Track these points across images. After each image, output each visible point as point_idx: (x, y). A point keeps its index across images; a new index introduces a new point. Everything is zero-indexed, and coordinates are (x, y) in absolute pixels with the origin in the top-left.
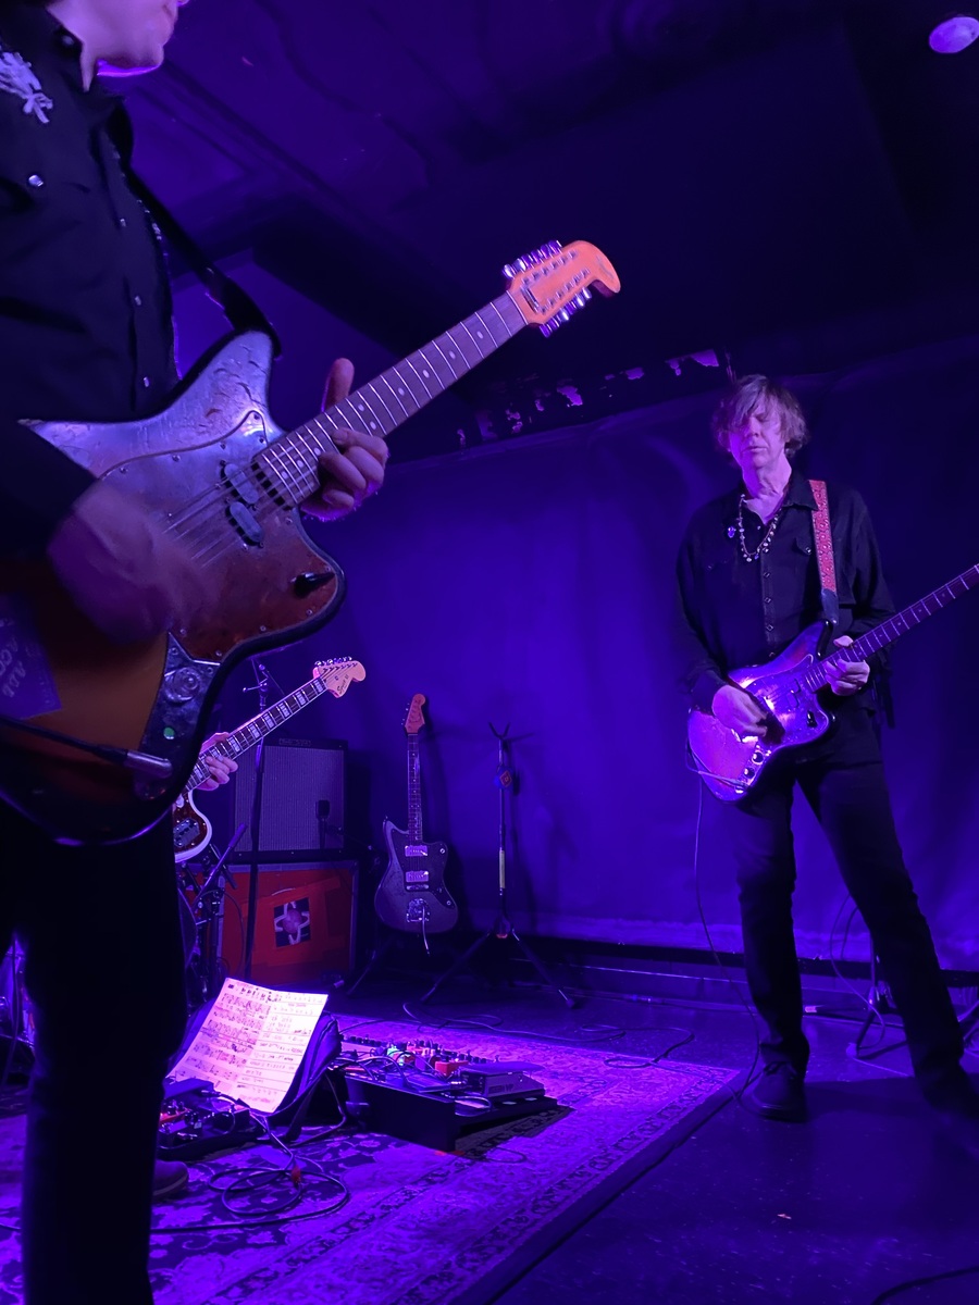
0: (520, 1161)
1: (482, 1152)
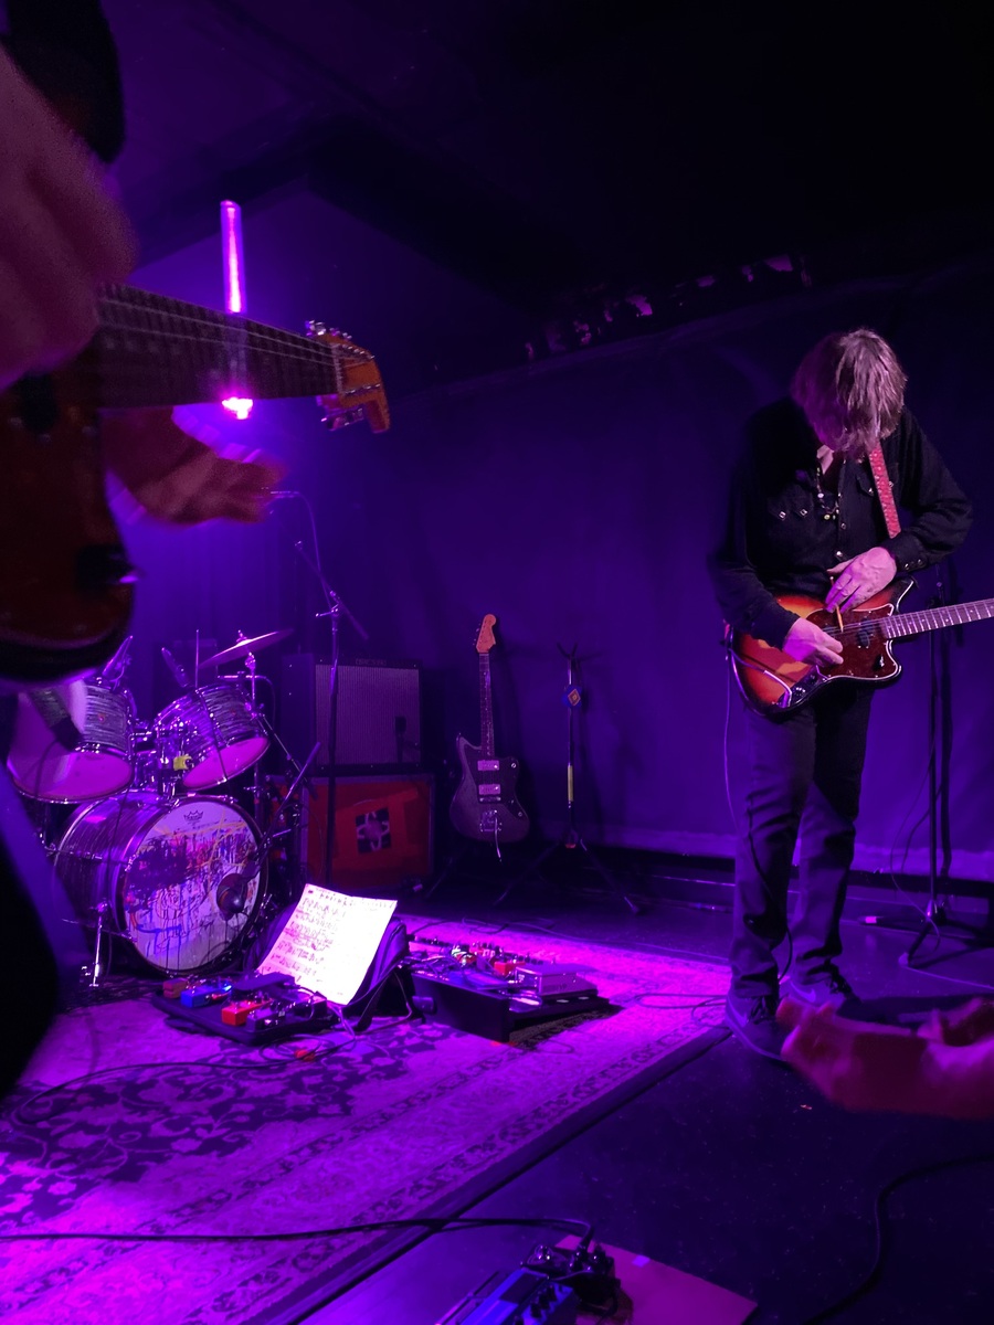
0: (569, 1052)
1: (533, 1044)
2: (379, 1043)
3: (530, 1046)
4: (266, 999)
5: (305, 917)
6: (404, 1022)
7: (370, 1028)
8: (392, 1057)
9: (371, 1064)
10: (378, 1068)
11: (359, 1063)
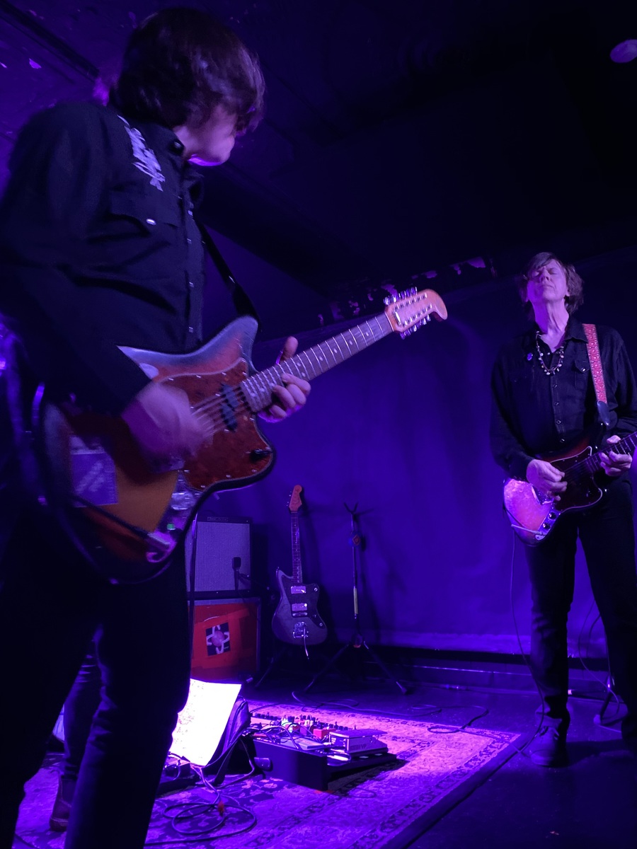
0: (372, 797)
1: (346, 791)
2: (231, 795)
3: (344, 793)
6: (248, 778)
7: (224, 784)
8: (242, 805)
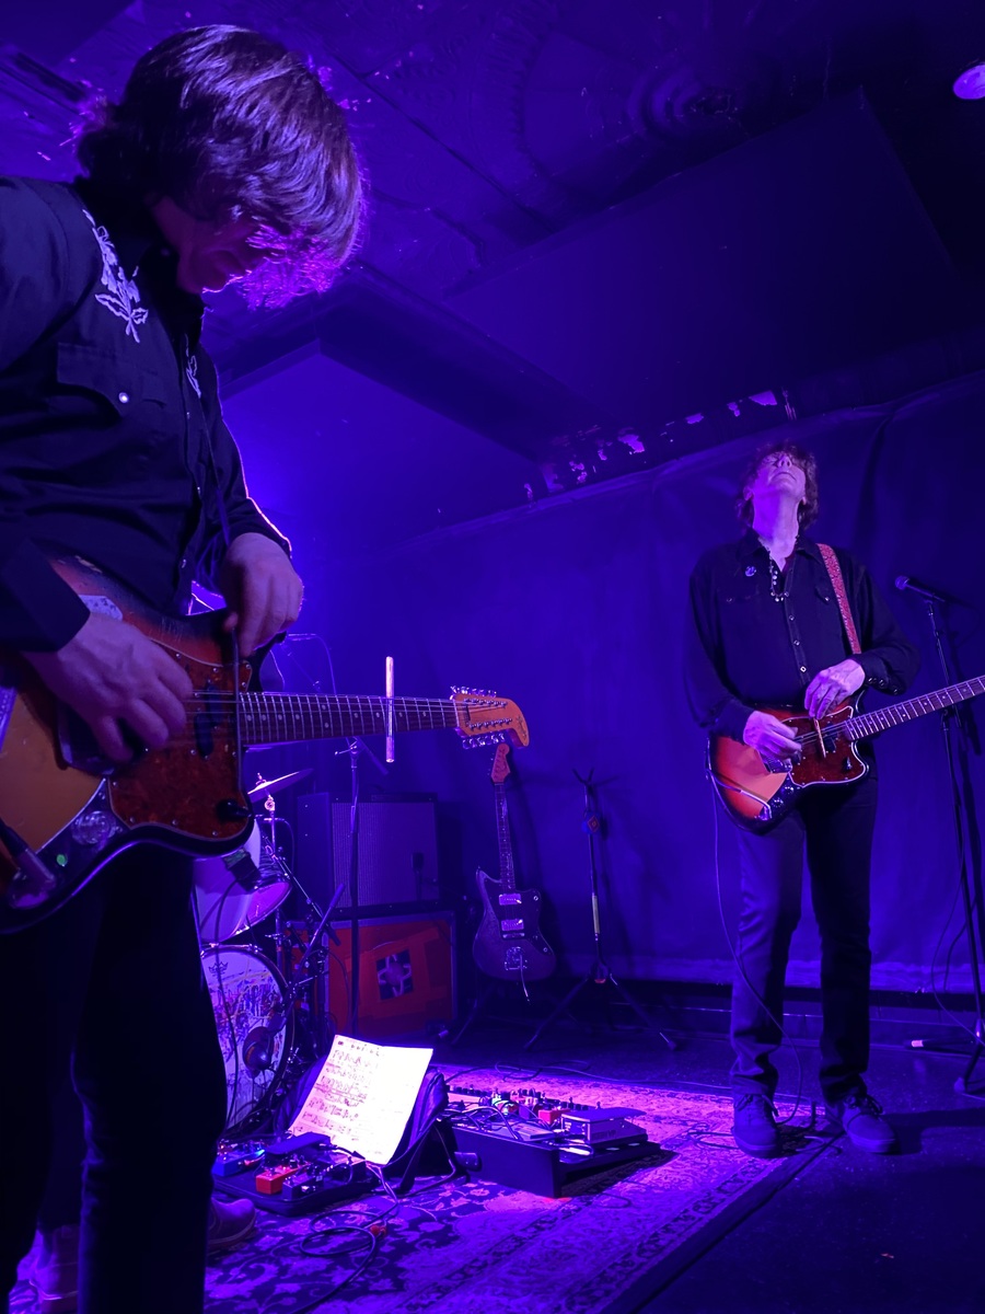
0: (625, 1206)
1: (588, 1198)
2: (423, 1206)
4: (302, 1163)
5: (336, 1070)
6: (447, 1181)
7: (413, 1190)
8: (440, 1221)
9: (418, 1230)
10: (426, 1235)
11: (407, 1230)
